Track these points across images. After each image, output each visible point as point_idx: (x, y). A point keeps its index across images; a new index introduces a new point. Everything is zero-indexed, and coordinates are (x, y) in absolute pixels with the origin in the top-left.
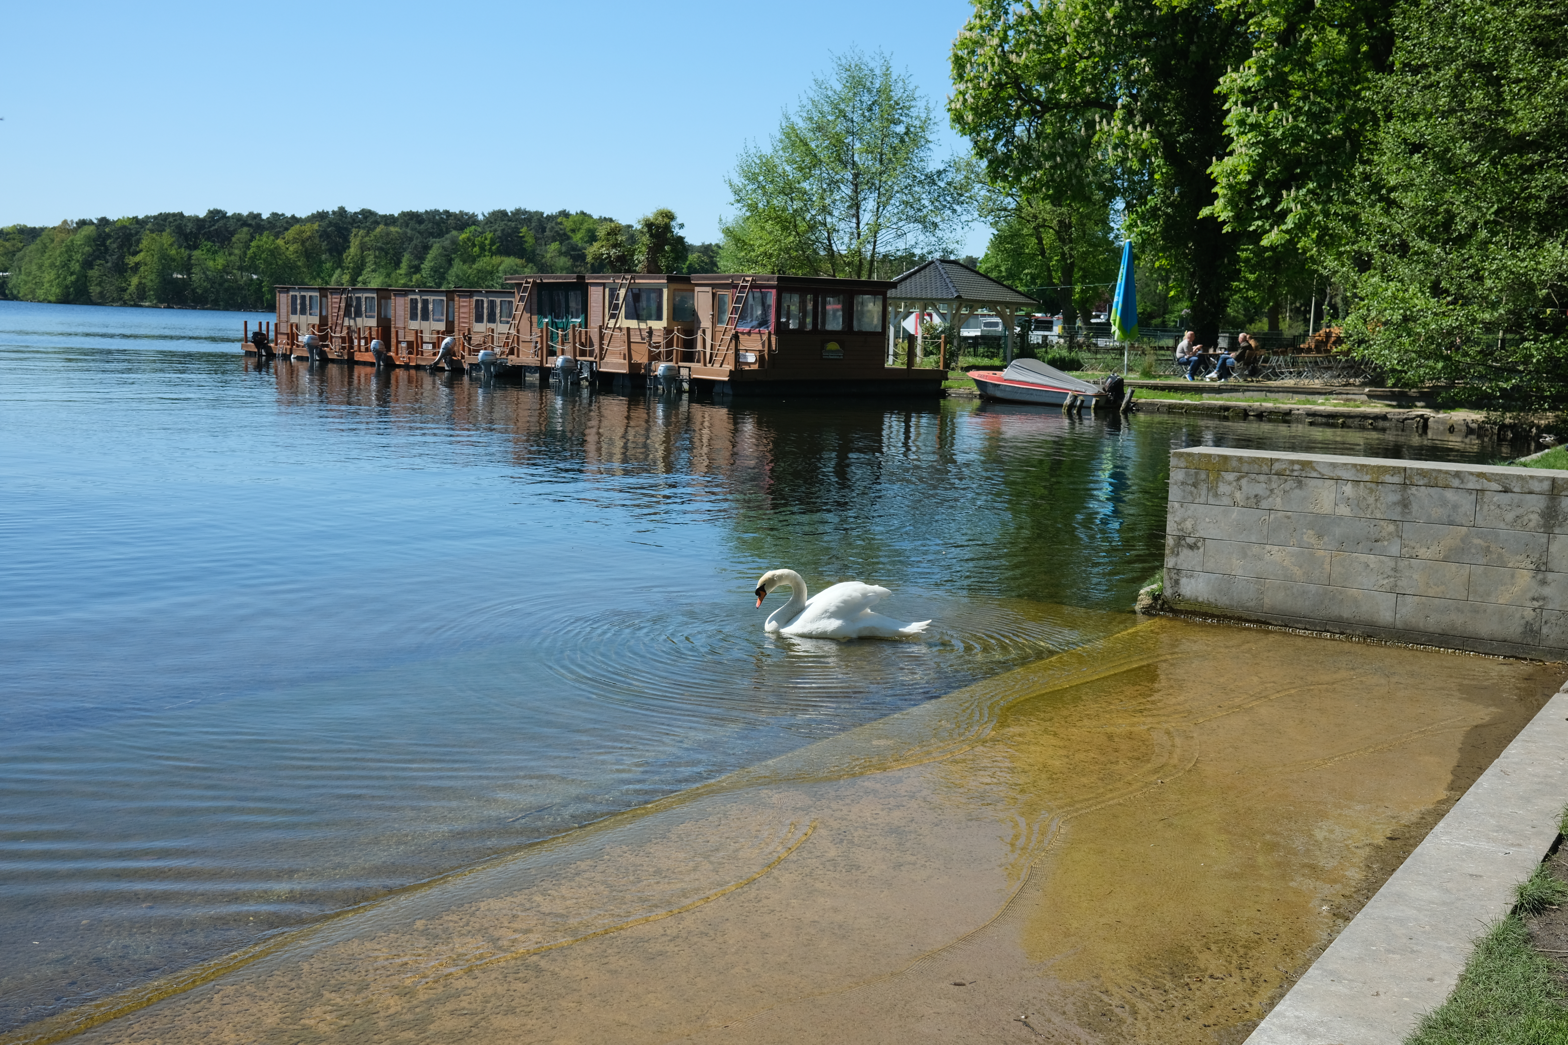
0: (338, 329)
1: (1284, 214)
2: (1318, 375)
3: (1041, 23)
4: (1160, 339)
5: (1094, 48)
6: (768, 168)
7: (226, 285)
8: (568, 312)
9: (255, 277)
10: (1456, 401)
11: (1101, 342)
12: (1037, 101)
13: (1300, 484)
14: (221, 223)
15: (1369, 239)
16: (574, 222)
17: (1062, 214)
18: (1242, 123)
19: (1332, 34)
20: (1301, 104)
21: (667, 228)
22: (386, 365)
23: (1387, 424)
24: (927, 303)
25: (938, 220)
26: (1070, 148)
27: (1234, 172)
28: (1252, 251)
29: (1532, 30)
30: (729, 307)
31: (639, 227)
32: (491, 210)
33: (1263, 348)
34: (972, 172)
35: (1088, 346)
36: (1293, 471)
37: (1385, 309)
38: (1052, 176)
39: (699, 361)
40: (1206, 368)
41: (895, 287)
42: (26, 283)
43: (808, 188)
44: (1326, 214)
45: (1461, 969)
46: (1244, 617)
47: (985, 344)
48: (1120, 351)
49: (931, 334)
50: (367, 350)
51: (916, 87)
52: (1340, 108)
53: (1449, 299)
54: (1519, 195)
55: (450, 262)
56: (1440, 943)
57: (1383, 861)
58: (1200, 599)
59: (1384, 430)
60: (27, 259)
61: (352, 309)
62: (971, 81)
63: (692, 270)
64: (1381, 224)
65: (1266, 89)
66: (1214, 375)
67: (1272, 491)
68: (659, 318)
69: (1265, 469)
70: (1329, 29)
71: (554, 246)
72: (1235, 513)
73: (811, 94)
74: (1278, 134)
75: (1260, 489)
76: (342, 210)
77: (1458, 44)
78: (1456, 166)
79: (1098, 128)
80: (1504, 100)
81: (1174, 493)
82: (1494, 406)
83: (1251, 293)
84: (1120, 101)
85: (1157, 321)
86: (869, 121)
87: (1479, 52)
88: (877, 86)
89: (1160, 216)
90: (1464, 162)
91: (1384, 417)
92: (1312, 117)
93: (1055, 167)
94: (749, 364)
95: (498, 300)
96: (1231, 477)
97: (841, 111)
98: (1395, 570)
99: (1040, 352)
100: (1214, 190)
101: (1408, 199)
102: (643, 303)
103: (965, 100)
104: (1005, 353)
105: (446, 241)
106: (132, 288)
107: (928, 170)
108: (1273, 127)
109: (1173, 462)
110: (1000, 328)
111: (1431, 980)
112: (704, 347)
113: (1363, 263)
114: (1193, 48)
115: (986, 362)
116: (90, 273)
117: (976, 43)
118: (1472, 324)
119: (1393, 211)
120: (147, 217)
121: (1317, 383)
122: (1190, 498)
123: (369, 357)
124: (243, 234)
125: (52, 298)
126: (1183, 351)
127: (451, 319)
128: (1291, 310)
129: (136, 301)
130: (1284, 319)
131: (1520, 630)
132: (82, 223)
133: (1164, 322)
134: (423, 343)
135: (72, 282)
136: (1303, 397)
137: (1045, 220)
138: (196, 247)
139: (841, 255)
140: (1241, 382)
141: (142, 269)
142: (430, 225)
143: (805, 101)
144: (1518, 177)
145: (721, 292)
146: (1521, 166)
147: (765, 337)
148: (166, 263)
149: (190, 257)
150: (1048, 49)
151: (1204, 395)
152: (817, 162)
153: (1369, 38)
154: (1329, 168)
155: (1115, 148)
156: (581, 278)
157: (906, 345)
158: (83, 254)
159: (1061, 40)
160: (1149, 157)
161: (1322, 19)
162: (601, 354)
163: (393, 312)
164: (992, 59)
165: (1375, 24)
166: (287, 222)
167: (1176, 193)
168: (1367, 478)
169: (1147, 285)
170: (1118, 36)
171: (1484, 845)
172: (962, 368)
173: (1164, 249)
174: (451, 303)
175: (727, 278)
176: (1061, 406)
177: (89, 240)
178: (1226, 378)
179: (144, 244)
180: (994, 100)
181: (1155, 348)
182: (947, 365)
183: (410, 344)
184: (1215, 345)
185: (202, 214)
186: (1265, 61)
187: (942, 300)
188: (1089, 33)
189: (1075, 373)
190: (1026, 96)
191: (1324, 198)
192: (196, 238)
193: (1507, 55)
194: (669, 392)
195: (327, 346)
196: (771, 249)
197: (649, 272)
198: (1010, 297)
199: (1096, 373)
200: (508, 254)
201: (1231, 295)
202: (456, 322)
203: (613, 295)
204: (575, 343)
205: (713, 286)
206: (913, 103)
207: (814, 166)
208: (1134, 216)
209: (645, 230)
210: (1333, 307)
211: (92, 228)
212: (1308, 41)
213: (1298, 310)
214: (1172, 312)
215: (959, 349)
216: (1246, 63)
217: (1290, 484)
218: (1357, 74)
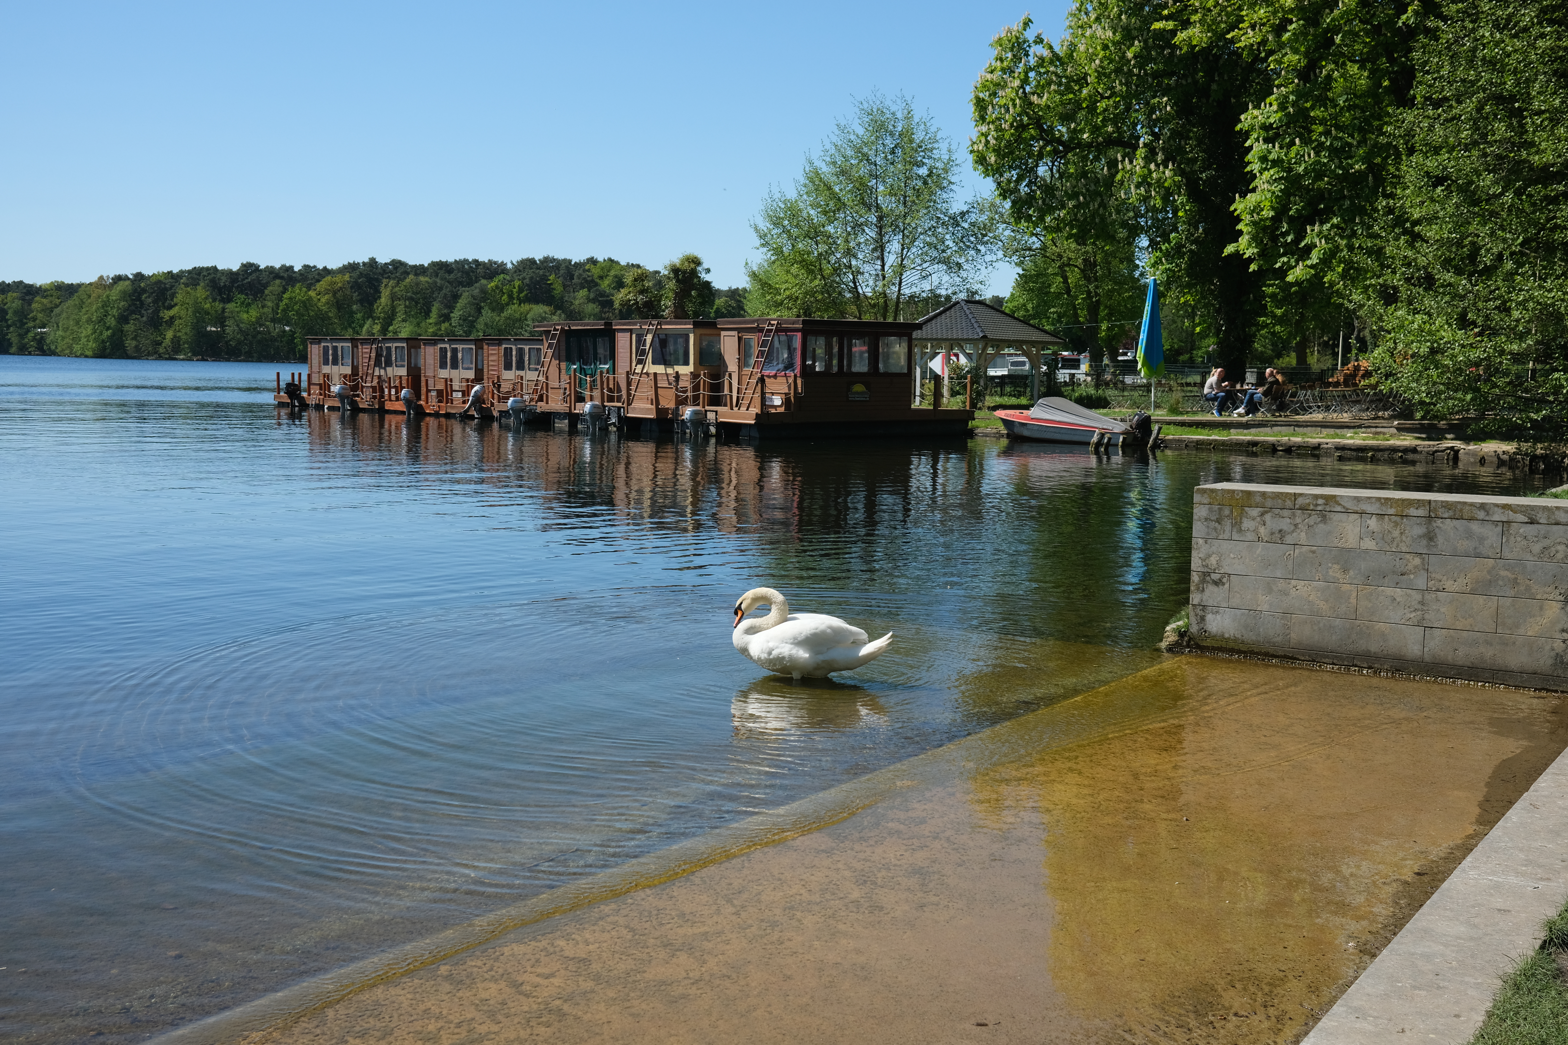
0: (369, 379)
1: (1309, 248)
2: (1346, 408)
3: (1062, 64)
4: (1187, 376)
5: (1114, 87)
6: (793, 212)
7: (259, 336)
8: (596, 359)
9: (287, 328)
10: (1486, 433)
11: (1129, 380)
12: (1059, 141)
13: (1324, 519)
14: (254, 277)
15: (1394, 272)
16: (602, 269)
17: (1086, 252)
18: (1263, 159)
19: (1353, 69)
20: (1323, 139)
21: (694, 273)
22: (416, 414)
23: (1416, 457)
24: (953, 344)
25: (962, 260)
26: (1093, 187)
27: (1257, 209)
28: (1278, 287)
29: (1553, 62)
30: (755, 350)
31: (666, 273)
32: (520, 259)
33: (1290, 382)
34: (996, 213)
35: (1115, 384)
36: (1317, 505)
37: (1412, 342)
38: (1076, 215)
39: (725, 405)
40: (1233, 404)
41: (921, 329)
42: (63, 338)
43: (832, 231)
44: (1351, 248)
45: (1489, 1005)
46: (1271, 652)
47: (1011, 383)
48: (1147, 387)
49: (957, 374)
50: (398, 399)
51: (939, 129)
52: (1362, 142)
53: (1476, 330)
54: (1544, 225)
55: (479, 310)
56: (1467, 979)
57: (1411, 897)
58: (1227, 636)
59: (1413, 463)
60: (64, 315)
61: (383, 359)
62: (993, 122)
63: (719, 314)
64: (1405, 257)
65: (1288, 125)
66: (1241, 410)
67: (1296, 525)
68: (686, 363)
69: (1289, 503)
70: (1349, 64)
71: (583, 293)
72: (1260, 548)
73: (834, 139)
74: (1301, 169)
75: (1285, 524)
76: (373, 261)
77: (1479, 77)
78: (1480, 197)
79: (1120, 167)
80: (1527, 131)
81: (1198, 530)
82: (1525, 437)
83: (1278, 328)
84: (1142, 140)
85: (1186, 357)
86: (892, 163)
87: (1500, 84)
88: (900, 129)
89: (1185, 254)
90: (1488, 194)
91: (1414, 450)
92: (1334, 152)
93: (1078, 206)
94: (775, 407)
95: (527, 348)
96: (1254, 512)
97: (864, 155)
98: (1422, 603)
99: (1067, 390)
100: (1239, 227)
101: (1431, 232)
102: (671, 347)
103: (987, 142)
104: (1032, 391)
105: (475, 290)
106: (167, 342)
107: (951, 212)
108: (1295, 163)
109: (1197, 498)
110: (1027, 367)
111: (1457, 1016)
112: (731, 391)
113: (1389, 297)
114: (1214, 87)
115: (1013, 401)
116: (126, 327)
117: (997, 85)
118: (1500, 356)
119: (1417, 245)
120: (182, 272)
121: (1346, 417)
122: (1214, 534)
123: (400, 406)
124: (275, 286)
125: (89, 353)
126: (1211, 387)
127: (480, 367)
128: (1319, 345)
129: (171, 354)
130: (1312, 353)
131: (1550, 662)
132: (118, 279)
133: (1191, 358)
134: (452, 391)
135: (108, 337)
136: (1331, 431)
137: (1070, 259)
138: (229, 300)
139: (866, 297)
140: (1269, 417)
141: (177, 322)
142: (459, 274)
143: (828, 146)
144: (1543, 208)
145: (746, 336)
146: (1546, 197)
147: (791, 380)
148: (200, 316)
149: (224, 309)
150: (1068, 89)
151: (1232, 431)
152: (841, 205)
153: (1390, 73)
154: (1352, 203)
155: (1138, 186)
156: (609, 324)
157: (932, 386)
158: (119, 308)
159: (1082, 80)
160: (1172, 194)
161: (1343, 55)
162: (628, 399)
163: (422, 361)
164: (1013, 100)
165: (1396, 59)
166: (319, 274)
167: (1201, 230)
168: (1392, 511)
169: (1174, 322)
170: (1138, 75)
171: (1513, 880)
172: (989, 408)
173: (1189, 286)
174: (480, 351)
175: (753, 322)
176: (1089, 444)
177: (124, 295)
178: (1253, 413)
179: (179, 297)
180: (1016, 141)
181: (1182, 385)
182: (974, 405)
183: (440, 393)
184: (1243, 381)
185: (235, 267)
186: (1286, 97)
187: (968, 340)
188: (1110, 73)
189: (1102, 411)
190: (1047, 135)
191: (1348, 232)
192: (230, 291)
193: (1528, 87)
194: (696, 436)
195: (358, 396)
196: (796, 291)
197: (676, 317)
198: (1036, 336)
199: (1124, 410)
200: (537, 302)
201: (1259, 331)
202: (485, 370)
203: (640, 341)
204: (602, 389)
205: (739, 330)
206: (936, 145)
207: (839, 210)
208: (1158, 254)
209: (672, 275)
210: (1362, 341)
211: (127, 283)
212: (1329, 77)
213: (1326, 344)
214: (1200, 348)
215: (986, 389)
216: (1268, 101)
217: (1314, 518)
218: (1380, 108)
